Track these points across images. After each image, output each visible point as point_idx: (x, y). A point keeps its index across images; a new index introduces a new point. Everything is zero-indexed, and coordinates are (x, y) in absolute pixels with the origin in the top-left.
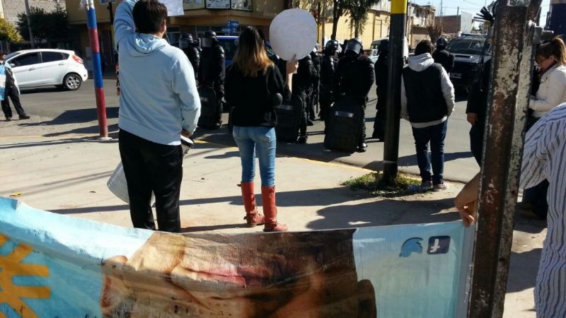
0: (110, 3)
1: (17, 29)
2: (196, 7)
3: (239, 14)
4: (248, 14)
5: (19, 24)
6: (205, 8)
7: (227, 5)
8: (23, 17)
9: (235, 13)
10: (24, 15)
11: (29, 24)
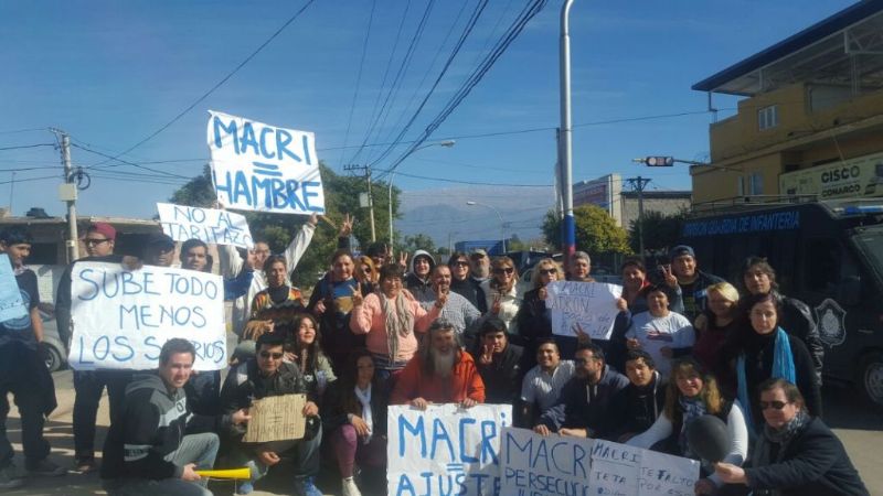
1: (627, 239)
5: (630, 232)
8: (635, 224)
10: (636, 221)
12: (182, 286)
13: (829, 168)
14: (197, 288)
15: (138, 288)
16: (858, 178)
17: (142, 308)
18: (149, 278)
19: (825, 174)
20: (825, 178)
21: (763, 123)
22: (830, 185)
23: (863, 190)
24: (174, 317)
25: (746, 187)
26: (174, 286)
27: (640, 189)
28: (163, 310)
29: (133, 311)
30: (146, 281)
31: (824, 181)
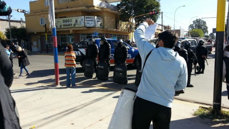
0: (45, 25)
1: (5, 34)
2: (81, 26)
3: (98, 29)
4: (102, 29)
5: (6, 32)
6: (85, 27)
7: (94, 26)
8: (8, 30)
9: (97, 29)
10: (8, 29)
11: (10, 32)
13: (64, 19)
16: (71, 23)
19: (64, 20)
20: (64, 21)
21: (46, 4)
22: (65, 23)
23: (73, 26)
25: (42, 21)
27: (9, 18)
31: (64, 22)
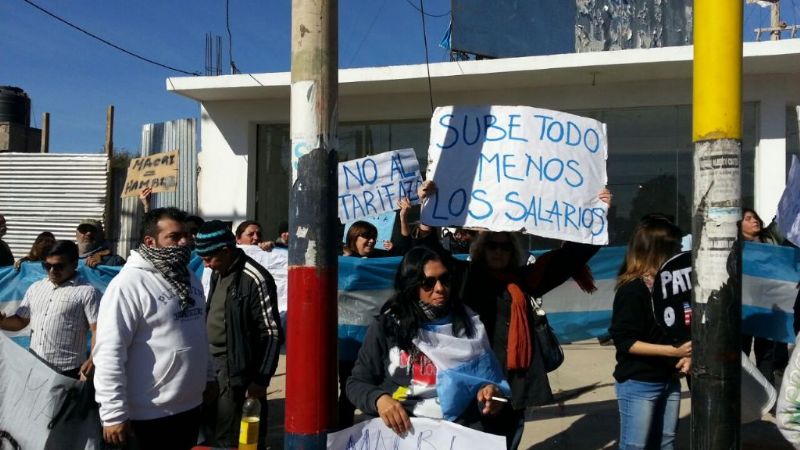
12: (555, 132)
14: (574, 138)
15: (501, 134)
17: (505, 157)
18: (516, 121)
24: (543, 171)
26: (545, 131)
28: (530, 160)
29: (495, 160)
30: (511, 125)
